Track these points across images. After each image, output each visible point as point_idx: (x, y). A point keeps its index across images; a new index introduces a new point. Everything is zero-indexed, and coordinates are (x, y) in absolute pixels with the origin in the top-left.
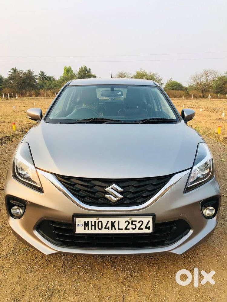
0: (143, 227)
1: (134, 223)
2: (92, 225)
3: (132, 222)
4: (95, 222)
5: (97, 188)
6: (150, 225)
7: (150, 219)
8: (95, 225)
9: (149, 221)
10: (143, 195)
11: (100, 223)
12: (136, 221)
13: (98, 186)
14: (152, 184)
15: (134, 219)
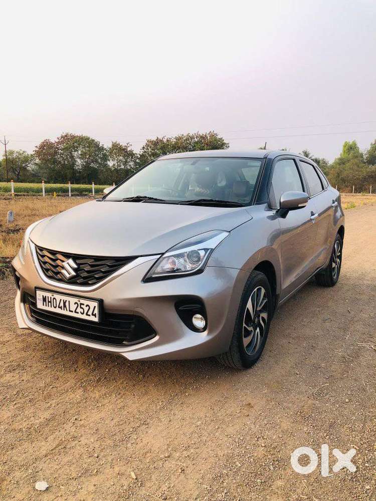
0: (90, 313)
1: (82, 306)
2: (49, 302)
3: (81, 304)
4: (51, 298)
5: (59, 262)
6: (96, 311)
7: (96, 304)
8: (51, 302)
9: (95, 307)
10: (96, 276)
11: (55, 300)
12: (83, 304)
13: (60, 260)
14: (108, 266)
15: (82, 301)
